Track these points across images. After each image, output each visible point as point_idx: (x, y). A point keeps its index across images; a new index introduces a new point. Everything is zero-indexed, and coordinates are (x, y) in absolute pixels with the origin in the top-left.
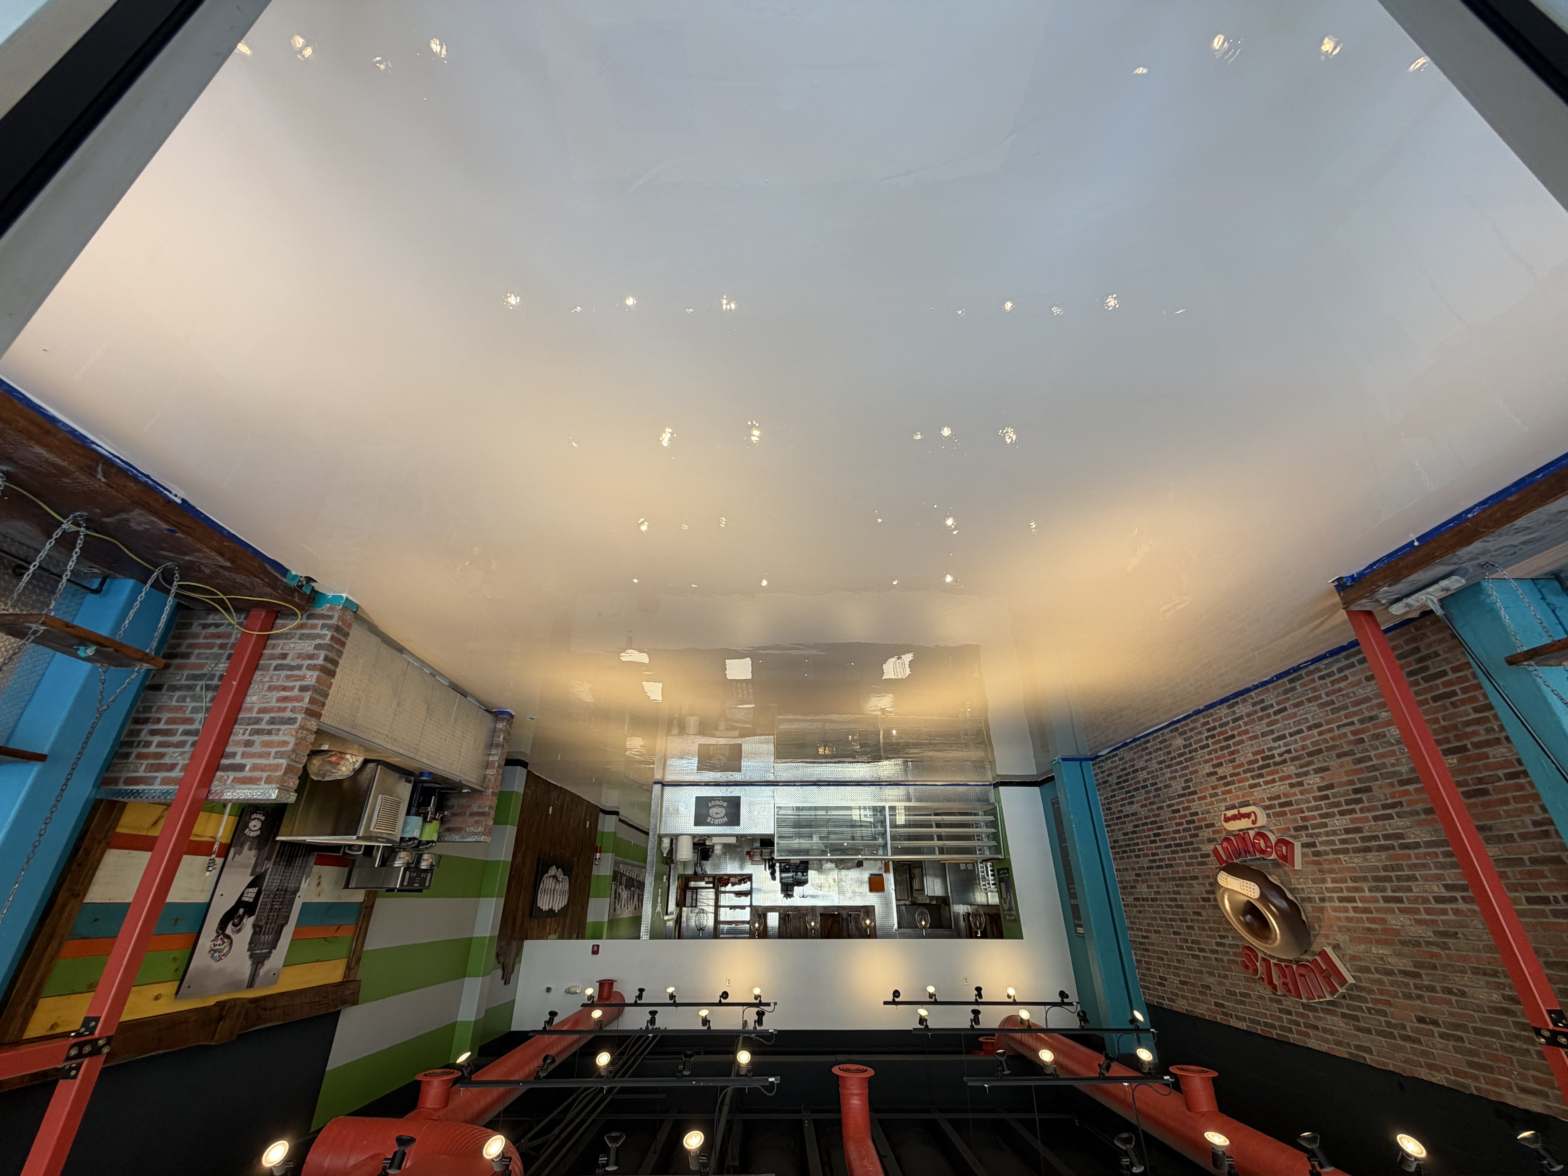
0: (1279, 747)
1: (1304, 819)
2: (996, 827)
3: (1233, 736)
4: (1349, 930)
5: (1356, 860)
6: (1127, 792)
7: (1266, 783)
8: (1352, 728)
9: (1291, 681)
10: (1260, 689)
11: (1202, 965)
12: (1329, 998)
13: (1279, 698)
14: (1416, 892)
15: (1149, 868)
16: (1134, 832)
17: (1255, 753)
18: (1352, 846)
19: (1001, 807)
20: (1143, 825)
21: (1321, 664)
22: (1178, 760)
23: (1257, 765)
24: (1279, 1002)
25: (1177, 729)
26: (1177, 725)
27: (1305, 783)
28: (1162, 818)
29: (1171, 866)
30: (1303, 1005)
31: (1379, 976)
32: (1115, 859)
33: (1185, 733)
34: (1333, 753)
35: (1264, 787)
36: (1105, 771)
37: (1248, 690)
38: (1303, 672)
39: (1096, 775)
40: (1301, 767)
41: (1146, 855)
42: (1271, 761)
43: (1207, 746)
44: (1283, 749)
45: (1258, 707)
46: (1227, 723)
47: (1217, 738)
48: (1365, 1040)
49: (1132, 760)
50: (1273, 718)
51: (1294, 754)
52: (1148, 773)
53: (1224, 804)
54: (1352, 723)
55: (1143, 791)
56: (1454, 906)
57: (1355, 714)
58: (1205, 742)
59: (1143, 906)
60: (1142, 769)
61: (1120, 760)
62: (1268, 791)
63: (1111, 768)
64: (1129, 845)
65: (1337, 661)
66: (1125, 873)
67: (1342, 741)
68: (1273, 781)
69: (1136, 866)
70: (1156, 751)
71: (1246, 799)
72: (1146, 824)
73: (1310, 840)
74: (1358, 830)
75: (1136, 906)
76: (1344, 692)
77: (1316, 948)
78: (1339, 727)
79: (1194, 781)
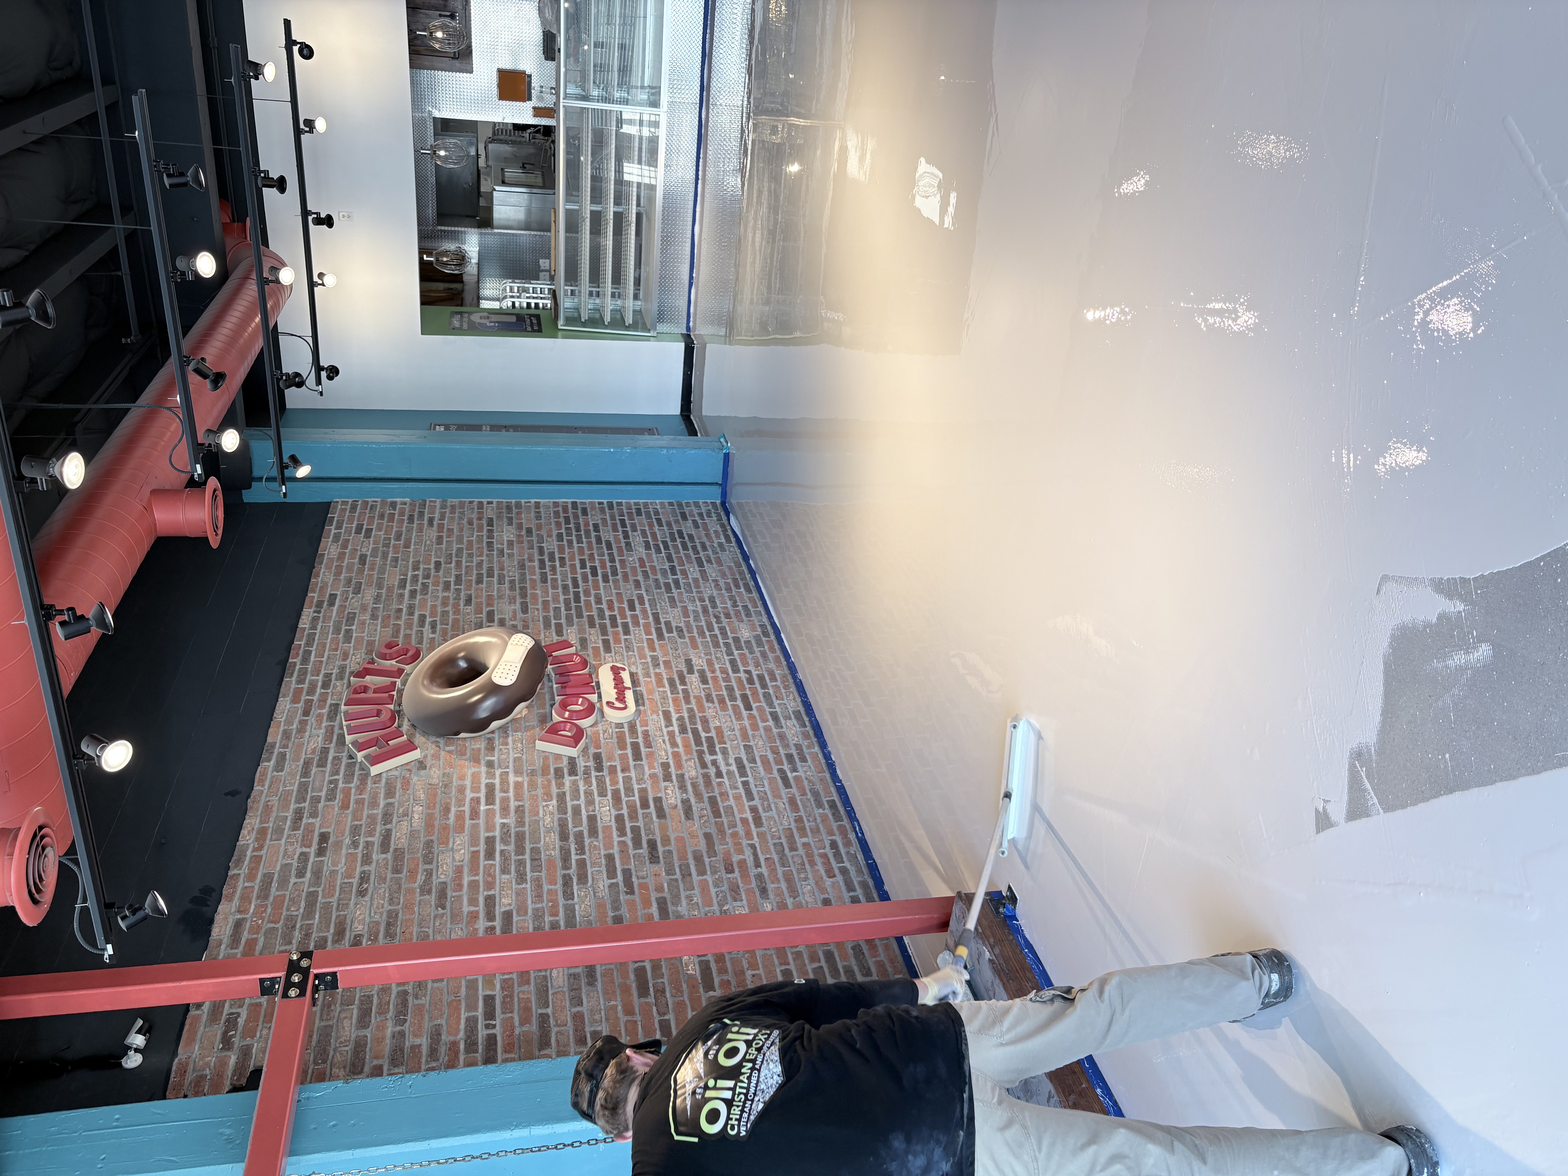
0: (728, 764)
1: (613, 770)
2: (613, 325)
3: (748, 707)
4: (446, 786)
5: (548, 819)
6: (665, 543)
7: (671, 734)
8: (750, 861)
9: (832, 805)
10: (823, 761)
11: (390, 589)
12: (348, 738)
13: (806, 783)
14: (501, 878)
15: (541, 551)
16: (599, 540)
17: (719, 730)
18: (570, 820)
19: (647, 339)
20: (611, 555)
21: (855, 848)
22: (716, 626)
23: (700, 728)
24: (340, 677)
25: (766, 634)
26: (773, 637)
27: (667, 784)
28: (621, 583)
29: (544, 580)
30: (337, 706)
31: (382, 806)
32: (556, 504)
33: (760, 644)
34: (713, 830)
35: (665, 730)
36: (702, 519)
37: (823, 745)
38: (846, 822)
39: (697, 505)
40: (694, 785)
41: (561, 549)
42: (705, 748)
43: (736, 670)
44: (724, 769)
45: (794, 751)
46: (771, 704)
47: (747, 686)
48: (293, 766)
49: (719, 562)
50: (775, 768)
51: (715, 781)
52: (696, 580)
53: (640, 672)
54: (758, 865)
55: (667, 567)
56: (482, 915)
57: (773, 871)
58: (742, 669)
59: (480, 529)
60: (703, 573)
61: (720, 545)
62: (658, 733)
63: (706, 529)
64: (578, 529)
65: (859, 871)
66: (533, 514)
67: (730, 845)
68: (674, 744)
69: (543, 532)
70: (732, 598)
71: (647, 702)
72: (612, 560)
73: (580, 769)
74: (593, 832)
75: (480, 519)
76: (807, 866)
77: (419, 739)
78: (753, 847)
79: (679, 640)
